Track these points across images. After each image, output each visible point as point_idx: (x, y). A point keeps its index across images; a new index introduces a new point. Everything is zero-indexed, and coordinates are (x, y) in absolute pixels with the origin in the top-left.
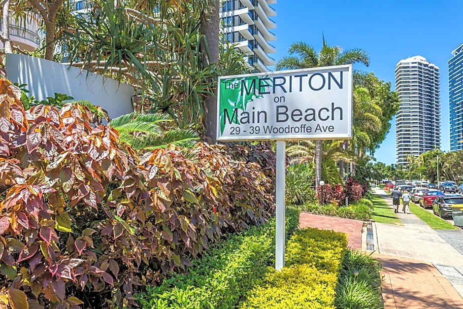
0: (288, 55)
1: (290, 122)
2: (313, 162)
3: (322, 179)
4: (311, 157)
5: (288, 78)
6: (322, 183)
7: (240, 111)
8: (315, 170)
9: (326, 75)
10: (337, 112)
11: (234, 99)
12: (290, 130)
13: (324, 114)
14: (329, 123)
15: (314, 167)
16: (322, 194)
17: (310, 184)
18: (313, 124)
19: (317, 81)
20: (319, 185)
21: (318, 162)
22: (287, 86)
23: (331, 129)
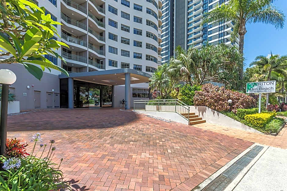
0: (255, 61)
1: (262, 90)
2: (265, 97)
3: (269, 103)
4: (264, 95)
5: (262, 83)
6: (269, 104)
7: (251, 89)
8: (266, 100)
9: (270, 82)
10: (272, 88)
11: (250, 86)
12: (262, 91)
13: (269, 89)
14: (271, 90)
15: (265, 99)
16: (269, 108)
17: (264, 104)
18: (267, 90)
19: (268, 83)
20: (267, 105)
21: (267, 97)
22: (262, 84)
23: (271, 91)
